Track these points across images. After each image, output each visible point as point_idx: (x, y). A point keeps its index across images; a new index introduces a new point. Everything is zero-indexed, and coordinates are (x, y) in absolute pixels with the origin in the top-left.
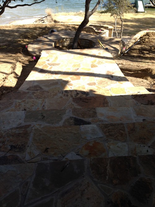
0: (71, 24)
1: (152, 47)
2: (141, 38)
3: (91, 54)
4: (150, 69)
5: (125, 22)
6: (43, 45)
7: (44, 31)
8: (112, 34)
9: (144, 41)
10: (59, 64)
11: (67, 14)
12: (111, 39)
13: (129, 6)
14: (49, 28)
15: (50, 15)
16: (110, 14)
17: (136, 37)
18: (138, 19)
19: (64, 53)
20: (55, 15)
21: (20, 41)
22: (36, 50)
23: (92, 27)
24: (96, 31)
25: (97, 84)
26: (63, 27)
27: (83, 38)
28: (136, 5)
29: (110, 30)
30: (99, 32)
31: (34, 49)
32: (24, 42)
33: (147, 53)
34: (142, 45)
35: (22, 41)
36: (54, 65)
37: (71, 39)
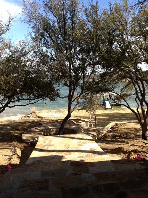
0: (54, 118)
1: (122, 134)
2: (111, 127)
3: (77, 137)
4: (121, 147)
5: (97, 116)
6: (34, 134)
7: (33, 124)
8: (88, 125)
9: (114, 130)
10: (53, 145)
11: (49, 111)
12: (88, 129)
13: (99, 105)
14: (36, 122)
15: (34, 113)
16: (85, 111)
17: (108, 127)
18: (107, 114)
19: (56, 137)
20: (39, 112)
21: (12, 133)
22: (29, 138)
23: (72, 120)
24: (75, 123)
25: (84, 157)
26: (48, 121)
27: (66, 128)
28: (104, 104)
29: (87, 122)
30: (78, 124)
31: (27, 137)
32: (16, 133)
33: (118, 138)
34: (113, 132)
35: (13, 133)
36: (49, 145)
37: (57, 129)
